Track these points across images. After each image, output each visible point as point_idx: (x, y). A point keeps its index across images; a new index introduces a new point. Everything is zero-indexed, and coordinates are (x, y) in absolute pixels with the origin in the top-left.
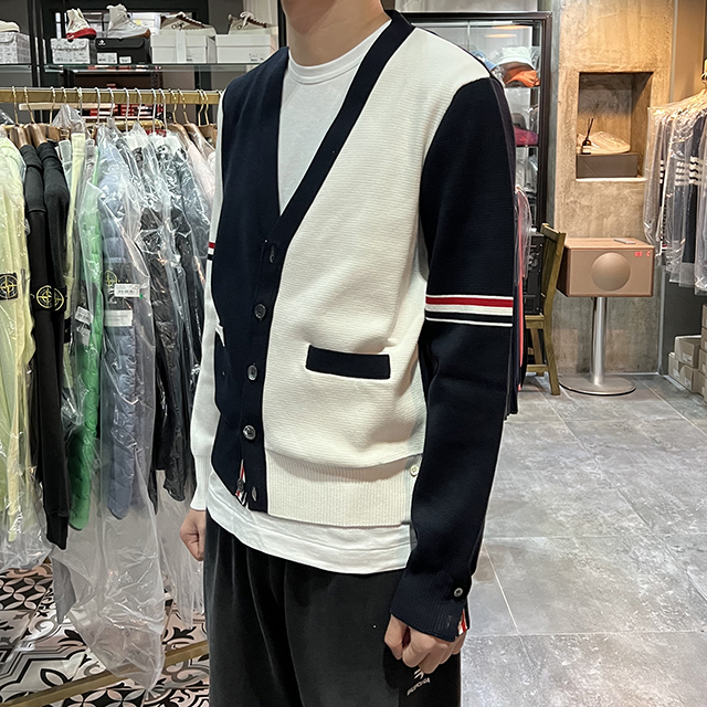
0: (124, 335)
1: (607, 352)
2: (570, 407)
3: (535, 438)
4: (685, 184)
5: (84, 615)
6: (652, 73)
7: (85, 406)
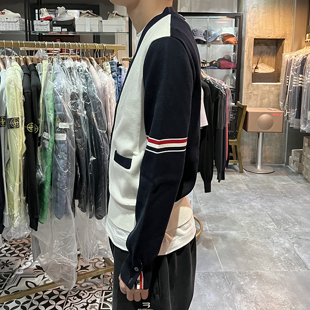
0: (62, 143)
1: (264, 155)
2: (247, 178)
3: (232, 190)
4: (297, 86)
5: (44, 259)
6: (284, 39)
7: (46, 172)
